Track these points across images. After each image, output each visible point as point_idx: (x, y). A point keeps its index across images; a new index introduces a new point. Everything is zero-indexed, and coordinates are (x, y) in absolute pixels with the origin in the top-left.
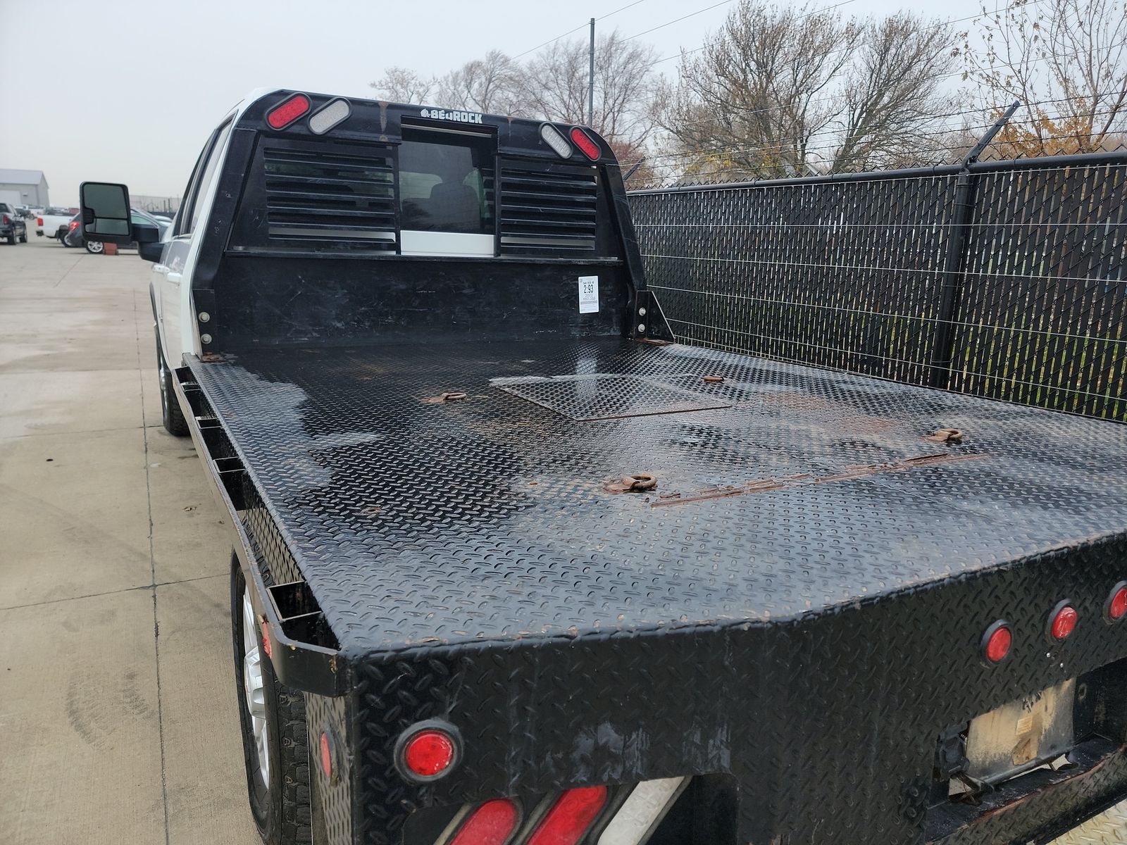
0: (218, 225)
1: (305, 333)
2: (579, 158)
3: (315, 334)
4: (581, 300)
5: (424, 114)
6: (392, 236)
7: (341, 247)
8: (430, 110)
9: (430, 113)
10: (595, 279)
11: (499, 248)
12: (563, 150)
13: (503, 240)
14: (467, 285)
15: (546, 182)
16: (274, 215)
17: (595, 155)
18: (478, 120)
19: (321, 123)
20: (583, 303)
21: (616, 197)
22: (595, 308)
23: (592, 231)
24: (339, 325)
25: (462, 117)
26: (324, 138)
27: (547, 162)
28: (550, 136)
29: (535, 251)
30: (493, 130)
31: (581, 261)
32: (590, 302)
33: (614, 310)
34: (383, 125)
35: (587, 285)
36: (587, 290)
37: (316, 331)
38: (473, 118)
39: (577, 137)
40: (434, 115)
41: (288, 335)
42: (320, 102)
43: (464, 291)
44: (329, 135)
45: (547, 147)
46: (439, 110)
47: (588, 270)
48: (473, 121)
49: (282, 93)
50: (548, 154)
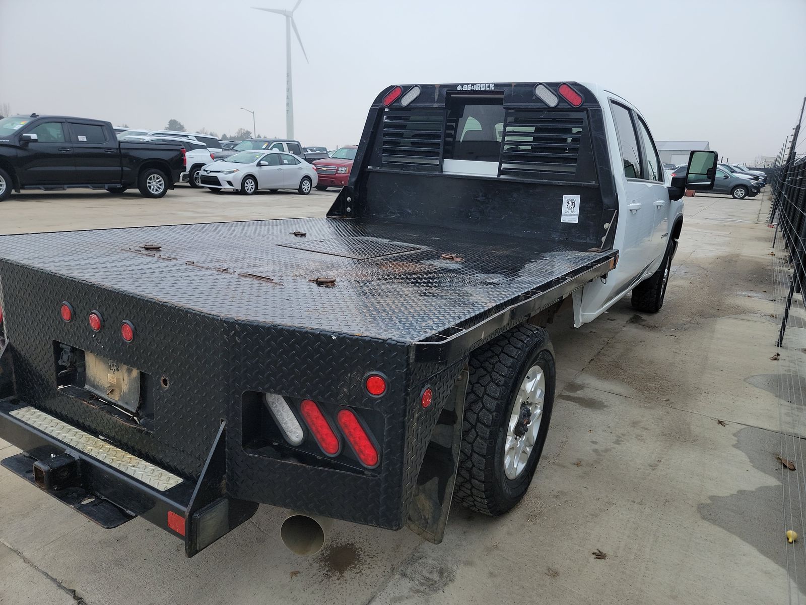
1: (394, 213)
2: (564, 105)
3: (398, 215)
4: (563, 212)
5: (459, 88)
6: (437, 162)
7: (412, 168)
8: (462, 85)
9: (462, 87)
10: (577, 198)
11: (501, 172)
12: (552, 101)
13: (504, 166)
14: (481, 194)
16: (385, 151)
18: (492, 88)
19: (406, 101)
20: (565, 215)
21: (594, 133)
22: (575, 220)
23: (574, 160)
24: (410, 211)
25: (482, 87)
26: (408, 108)
27: (542, 111)
28: (542, 93)
29: (534, 174)
30: (502, 93)
31: (561, 183)
32: (571, 215)
33: (592, 223)
34: (436, 97)
35: (570, 202)
36: (570, 205)
37: (399, 213)
38: (489, 87)
39: (563, 91)
40: (465, 88)
42: (407, 89)
43: (479, 199)
44: (409, 107)
45: (539, 100)
46: (467, 84)
47: (572, 191)
48: (488, 89)
49: (391, 87)
50: (539, 105)
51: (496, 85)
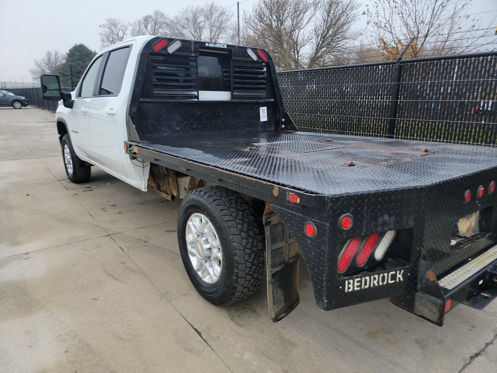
0: (137, 90)
1: (166, 132)
2: (260, 60)
3: (170, 133)
4: (261, 116)
5: (207, 45)
6: (196, 93)
7: (179, 98)
8: (209, 43)
10: (265, 108)
11: (233, 97)
12: (255, 58)
13: (234, 93)
14: (221, 111)
15: (248, 70)
16: (155, 86)
17: (266, 60)
18: (225, 47)
19: (172, 49)
20: (262, 117)
21: (273, 76)
22: (266, 119)
23: (264, 89)
24: (178, 129)
25: (220, 46)
26: (173, 55)
27: (248, 63)
28: (250, 53)
29: (245, 98)
31: (261, 101)
32: (264, 117)
33: (272, 120)
34: (193, 49)
35: (263, 110)
36: (263, 112)
37: (170, 131)
38: (224, 46)
39: (260, 53)
40: (210, 45)
41: (160, 133)
42: (171, 41)
43: (221, 114)
45: (249, 57)
46: (212, 43)
47: (263, 105)
48: (223, 47)
50: (249, 59)
51: (228, 46)
